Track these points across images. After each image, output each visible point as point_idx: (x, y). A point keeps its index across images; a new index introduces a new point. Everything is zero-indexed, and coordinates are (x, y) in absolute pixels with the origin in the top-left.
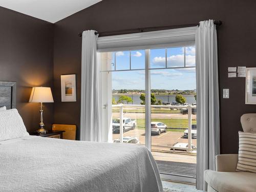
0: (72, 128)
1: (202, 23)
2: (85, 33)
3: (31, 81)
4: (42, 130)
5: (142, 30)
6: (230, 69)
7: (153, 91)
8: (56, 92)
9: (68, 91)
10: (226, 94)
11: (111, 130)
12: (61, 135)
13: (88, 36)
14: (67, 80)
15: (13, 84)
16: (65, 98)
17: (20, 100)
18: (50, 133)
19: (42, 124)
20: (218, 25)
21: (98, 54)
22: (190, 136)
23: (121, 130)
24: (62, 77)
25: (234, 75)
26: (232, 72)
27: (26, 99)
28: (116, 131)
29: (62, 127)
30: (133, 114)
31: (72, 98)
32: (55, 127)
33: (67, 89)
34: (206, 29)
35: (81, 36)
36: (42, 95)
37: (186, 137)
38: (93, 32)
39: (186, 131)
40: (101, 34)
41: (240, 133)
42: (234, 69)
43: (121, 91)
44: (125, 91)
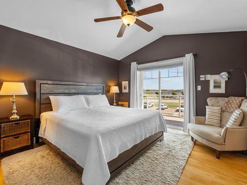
0: (127, 103)
1: (186, 55)
2: (132, 64)
3: (111, 84)
4: (115, 104)
5: (157, 61)
6: (201, 76)
7: (162, 90)
8: (120, 89)
9: (125, 88)
10: (199, 88)
11: (143, 107)
12: (122, 105)
13: (134, 65)
14: (125, 83)
15: (104, 85)
16: (124, 91)
17: (106, 91)
18: (118, 105)
19: (115, 101)
20: (195, 56)
21: (138, 72)
22: (180, 111)
23: (148, 107)
24: (123, 82)
25: (204, 79)
26: (202, 78)
27: (108, 91)
28: (145, 107)
29: (123, 103)
30: (153, 100)
31: (127, 91)
32: (120, 103)
33: (125, 87)
34: (189, 58)
35: (130, 65)
36: (115, 89)
37: (178, 111)
38: (135, 63)
39: (178, 108)
40: (139, 63)
41: (207, 106)
42: (204, 76)
43: (147, 90)
44: (149, 90)
